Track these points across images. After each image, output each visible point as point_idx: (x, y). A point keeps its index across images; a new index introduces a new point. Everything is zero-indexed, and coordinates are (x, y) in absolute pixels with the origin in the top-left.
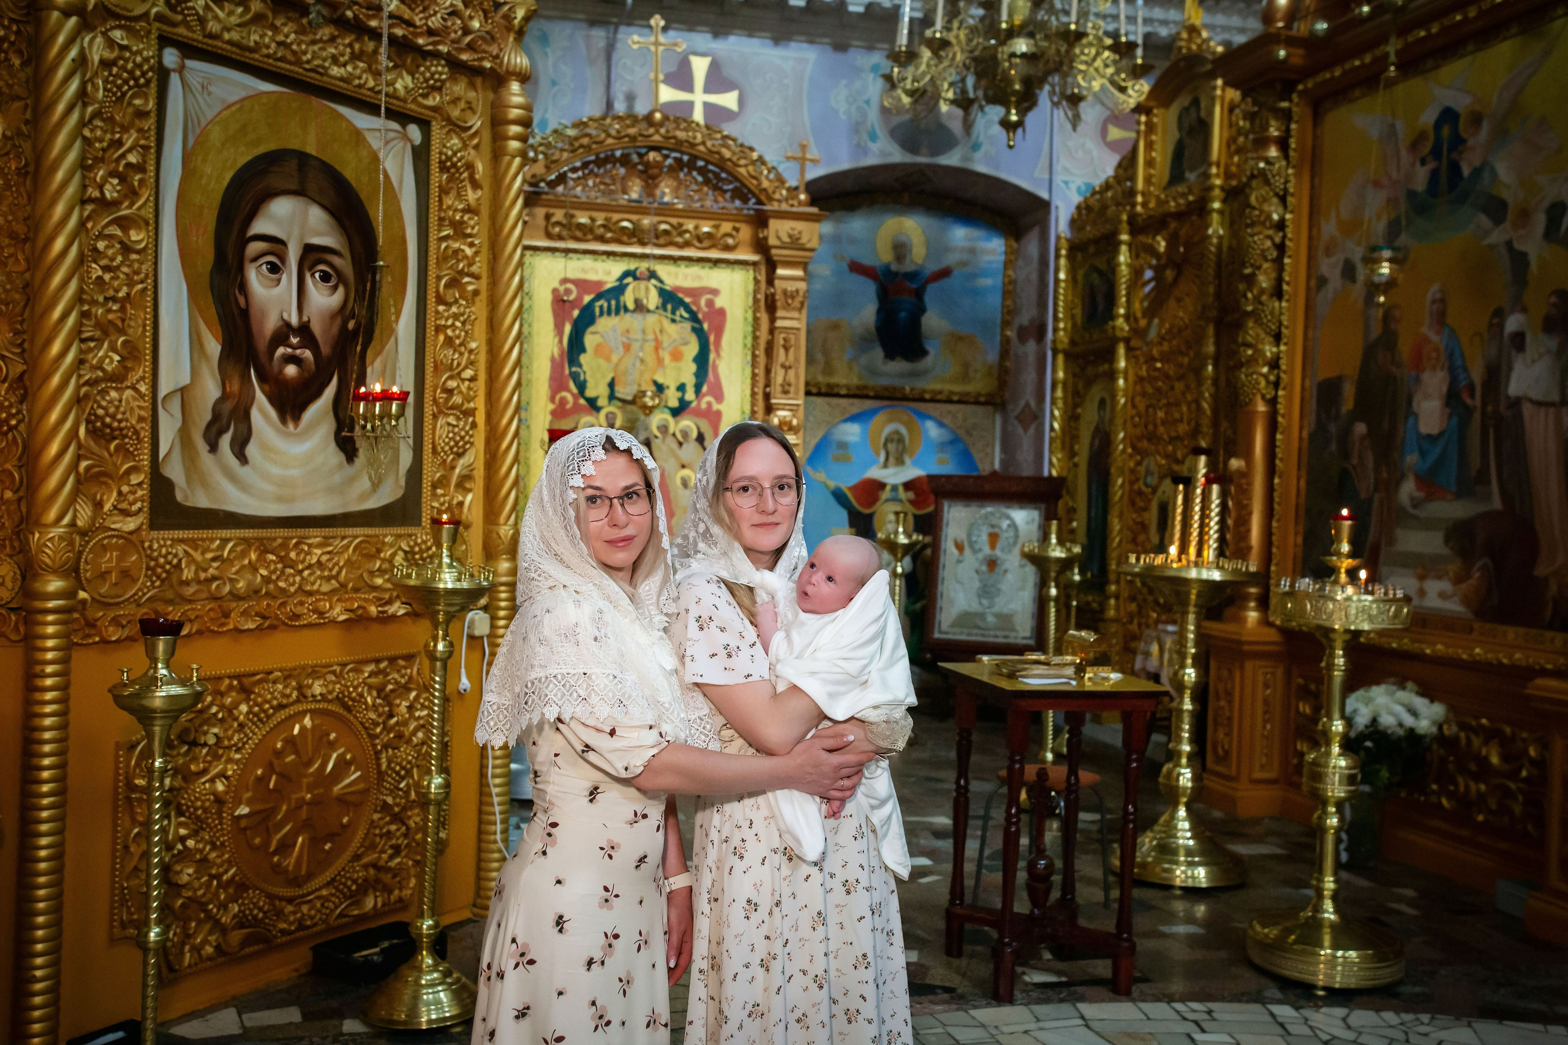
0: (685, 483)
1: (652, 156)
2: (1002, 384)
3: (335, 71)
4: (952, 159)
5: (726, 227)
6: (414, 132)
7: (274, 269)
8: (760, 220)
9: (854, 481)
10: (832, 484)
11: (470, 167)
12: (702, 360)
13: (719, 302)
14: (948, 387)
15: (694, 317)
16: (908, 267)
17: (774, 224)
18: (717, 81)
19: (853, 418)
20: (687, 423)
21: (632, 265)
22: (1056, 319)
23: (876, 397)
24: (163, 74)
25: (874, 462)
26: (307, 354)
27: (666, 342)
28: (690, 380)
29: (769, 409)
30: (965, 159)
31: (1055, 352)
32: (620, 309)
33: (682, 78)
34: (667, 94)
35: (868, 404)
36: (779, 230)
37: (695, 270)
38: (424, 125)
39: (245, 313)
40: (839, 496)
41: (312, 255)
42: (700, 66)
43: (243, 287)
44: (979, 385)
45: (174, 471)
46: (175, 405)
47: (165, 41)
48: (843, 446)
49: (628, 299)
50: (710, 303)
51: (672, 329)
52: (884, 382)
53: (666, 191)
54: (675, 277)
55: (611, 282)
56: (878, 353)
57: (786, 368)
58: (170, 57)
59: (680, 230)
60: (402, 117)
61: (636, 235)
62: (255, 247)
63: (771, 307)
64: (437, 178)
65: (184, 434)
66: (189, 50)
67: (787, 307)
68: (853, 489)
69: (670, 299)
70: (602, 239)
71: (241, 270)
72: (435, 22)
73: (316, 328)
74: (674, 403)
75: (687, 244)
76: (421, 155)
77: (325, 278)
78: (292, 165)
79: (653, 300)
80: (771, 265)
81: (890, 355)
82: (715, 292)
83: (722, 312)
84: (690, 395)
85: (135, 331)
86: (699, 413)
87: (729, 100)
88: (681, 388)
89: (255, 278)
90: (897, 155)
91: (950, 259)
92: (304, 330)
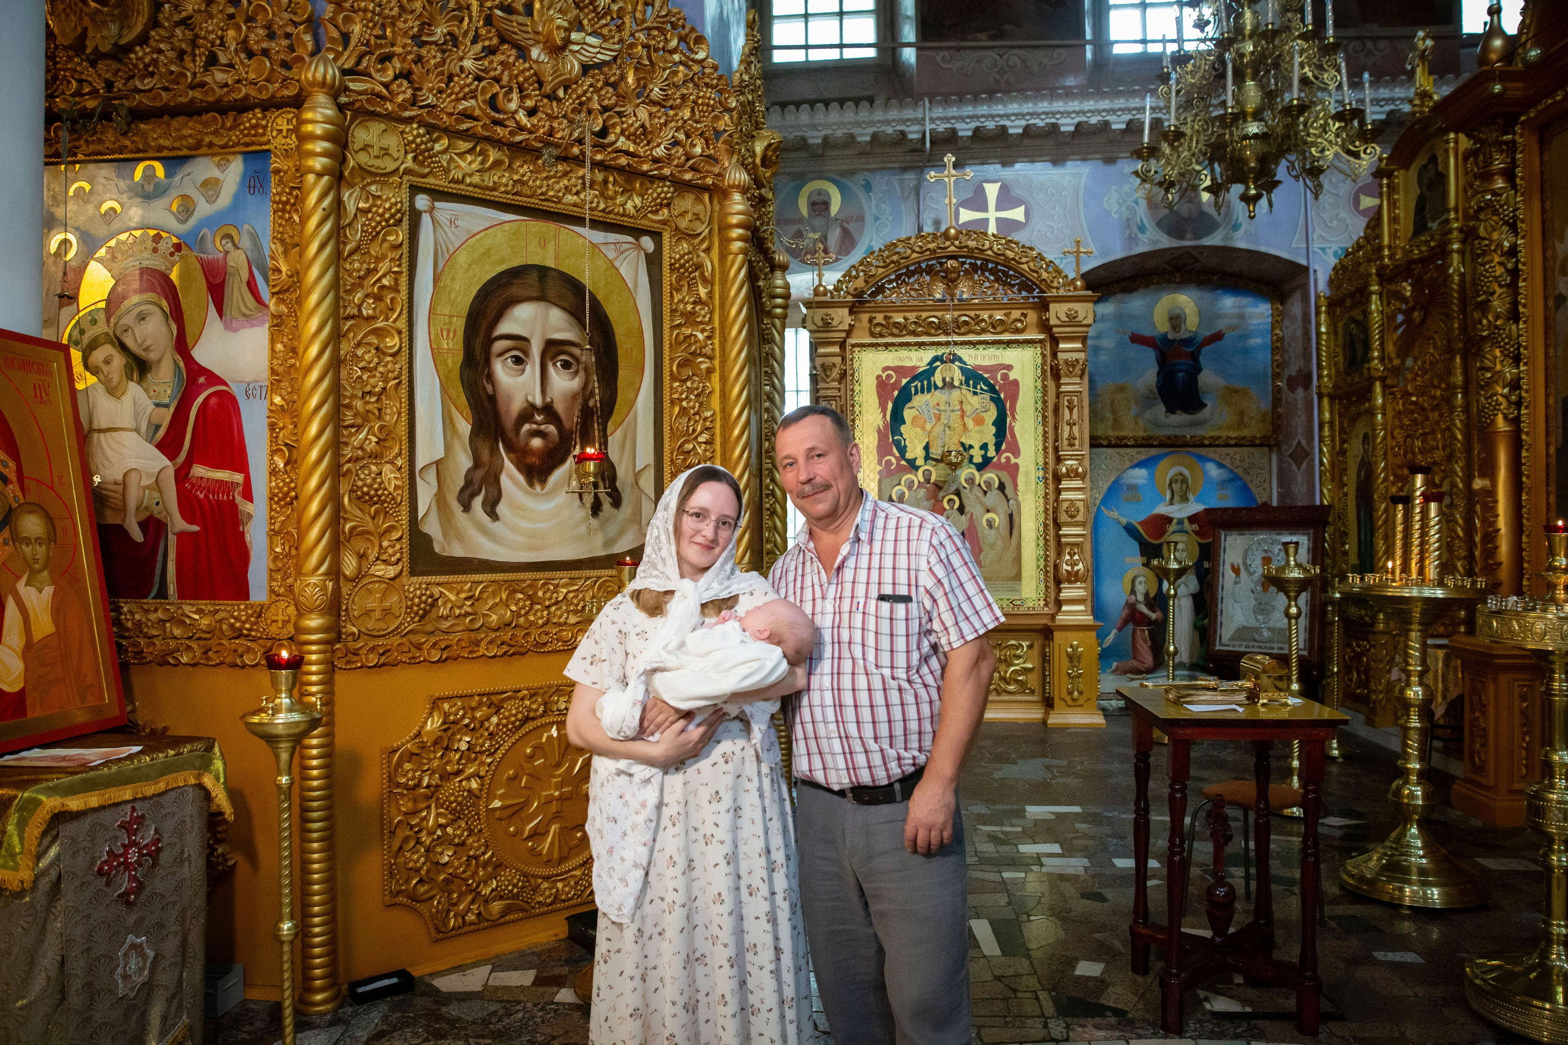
0: (990, 524)
1: (950, 263)
2: (1276, 428)
3: (570, 198)
4: (1214, 240)
5: (1016, 314)
6: (648, 243)
7: (518, 361)
8: (1043, 306)
9: (1143, 517)
10: (1124, 521)
11: (699, 267)
12: (1001, 425)
13: (1012, 376)
14: (1224, 434)
15: (992, 389)
16: (1183, 335)
17: (1053, 307)
18: (1006, 200)
19: (1140, 465)
20: (990, 475)
21: (940, 351)
22: (1320, 367)
23: (1161, 446)
24: (415, 217)
25: (1163, 499)
26: (551, 429)
27: (968, 409)
28: (991, 441)
29: (1059, 460)
30: (1227, 238)
31: (1320, 396)
32: (931, 387)
33: (978, 201)
34: (966, 216)
35: (1154, 452)
36: (1058, 312)
37: (992, 351)
38: (656, 236)
39: (493, 399)
40: (1130, 529)
41: (553, 349)
42: (992, 191)
43: (490, 377)
44: (1254, 429)
45: (432, 527)
46: (432, 475)
47: (415, 190)
48: (1133, 488)
49: (938, 378)
50: (1005, 377)
51: (975, 401)
52: (1168, 432)
53: (964, 290)
54: (973, 357)
55: (923, 365)
56: (1161, 408)
57: (1071, 424)
58: (422, 202)
59: (978, 320)
60: (637, 232)
61: (942, 327)
62: (499, 345)
63: (1056, 375)
64: (667, 278)
65: (440, 498)
66: (438, 195)
67: (1070, 374)
68: (1143, 524)
69: (972, 377)
70: (914, 333)
71: (488, 362)
72: (660, 152)
73: (560, 407)
74: (978, 459)
75: (983, 331)
76: (653, 261)
77: (566, 365)
78: (534, 277)
79: (958, 376)
80: (1055, 341)
81: (1171, 410)
82: (1009, 367)
83: (1016, 383)
84: (991, 453)
85: (390, 418)
86: (999, 467)
87: (1017, 214)
88: (984, 447)
89: (502, 372)
90: (1165, 242)
91: (1221, 325)
92: (548, 410)
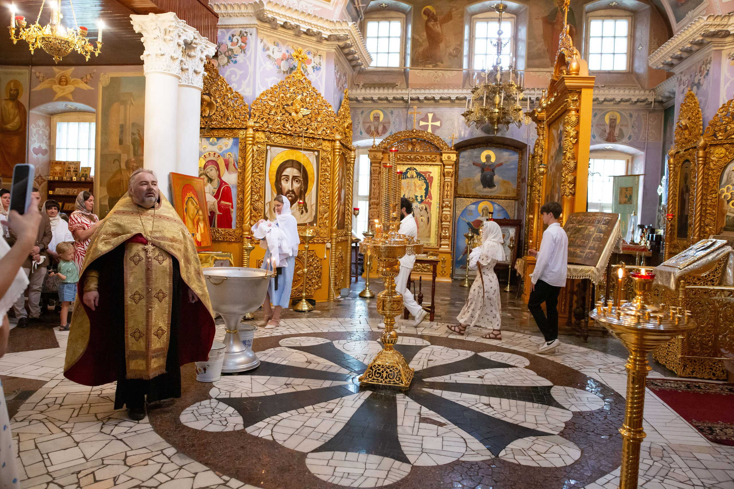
0: (422, 220)
1: (414, 140)
2: (518, 194)
3: (299, 145)
4: (499, 135)
5: (433, 156)
6: (316, 153)
7: (287, 181)
8: (441, 154)
9: (473, 220)
10: (467, 221)
11: (328, 158)
12: (427, 190)
13: (431, 175)
14: (500, 195)
15: (425, 179)
16: (489, 163)
17: (444, 155)
18: (434, 119)
19: (473, 204)
20: (423, 205)
21: (409, 166)
22: (528, 177)
23: (481, 198)
24: (267, 150)
25: (480, 215)
26: (293, 195)
27: (417, 185)
28: (424, 195)
29: (443, 202)
30: (502, 134)
31: (528, 186)
32: (406, 177)
33: (426, 119)
34: (422, 123)
35: (479, 200)
36: (445, 157)
37: (425, 167)
38: (318, 151)
39: (281, 189)
40: (469, 224)
41: (294, 178)
42: (430, 116)
43: (281, 184)
44: (514, 195)
46: (268, 205)
47: (267, 145)
48: (471, 211)
49: (409, 175)
50: (429, 175)
51: (420, 182)
52: (483, 194)
53: (418, 148)
54: (419, 169)
55: (404, 171)
57: (447, 191)
58: (268, 147)
59: (422, 157)
60: (314, 151)
61: (411, 160)
62: (283, 177)
63: (444, 176)
64: (321, 161)
65: (270, 209)
66: (271, 146)
67: (448, 176)
68: (473, 222)
69: (419, 175)
70: (402, 161)
71: (280, 181)
72: (320, 133)
73: (295, 191)
74: (419, 200)
75: (423, 161)
76: (317, 157)
77: (297, 181)
78: (291, 162)
79: (415, 175)
80: (444, 165)
81: (485, 187)
82: (430, 173)
83: (432, 177)
84: (424, 198)
85: (261, 193)
86: (426, 203)
87: (438, 124)
88: (421, 197)
89: (283, 183)
90: (483, 135)
91: (502, 161)
92: (293, 191)
